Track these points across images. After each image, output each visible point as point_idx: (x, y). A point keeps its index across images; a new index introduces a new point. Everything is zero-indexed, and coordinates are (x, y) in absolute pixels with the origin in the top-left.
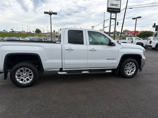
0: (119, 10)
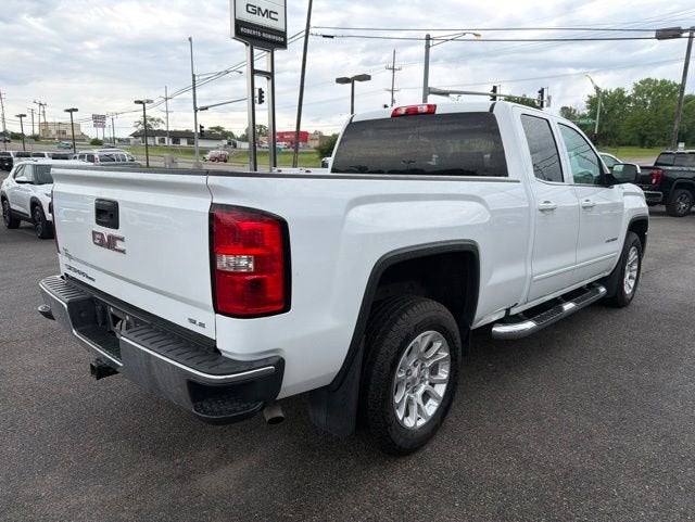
0: (282, 39)
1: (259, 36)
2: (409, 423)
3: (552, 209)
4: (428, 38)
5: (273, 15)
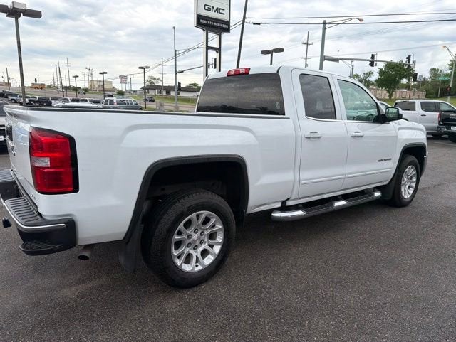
0: (227, 26)
1: (212, 24)
2: (187, 268)
4: (325, 23)
5: (221, 11)
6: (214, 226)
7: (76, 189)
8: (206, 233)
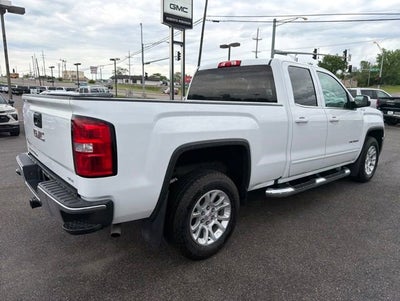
1: (177, 21)
2: (202, 242)
3: (306, 122)
4: (275, 21)
5: (185, 10)
6: (222, 203)
7: (114, 172)
8: (216, 209)
